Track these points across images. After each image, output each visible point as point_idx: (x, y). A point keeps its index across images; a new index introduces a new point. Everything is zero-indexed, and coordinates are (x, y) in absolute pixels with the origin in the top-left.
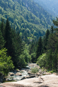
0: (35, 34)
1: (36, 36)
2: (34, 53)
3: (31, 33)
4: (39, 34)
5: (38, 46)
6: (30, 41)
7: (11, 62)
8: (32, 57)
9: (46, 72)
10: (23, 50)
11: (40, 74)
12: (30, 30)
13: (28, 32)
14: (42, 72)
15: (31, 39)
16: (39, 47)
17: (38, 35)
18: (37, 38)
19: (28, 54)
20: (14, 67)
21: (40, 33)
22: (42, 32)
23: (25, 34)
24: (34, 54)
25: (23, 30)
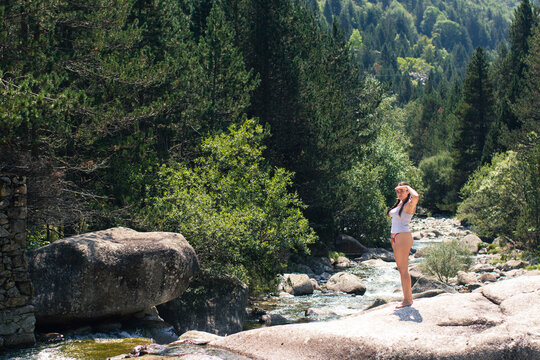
0: (447, 39)
1: (449, 48)
2: (444, 155)
3: (419, 31)
4: (468, 36)
5: (463, 106)
6: (415, 83)
7: (290, 206)
8: (429, 176)
9: (518, 267)
10: (372, 137)
11: (483, 281)
12: (409, 16)
13: (401, 25)
14: (491, 271)
15: (417, 69)
16: (469, 117)
17: (464, 42)
18: (460, 58)
19: (400, 156)
20: (311, 238)
21: (474, 27)
22: (486, 24)
23: (383, 38)
24: (442, 159)
25: (371, 14)
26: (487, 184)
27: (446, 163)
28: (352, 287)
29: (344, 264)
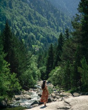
0: (42, 41)
1: (43, 43)
2: (44, 67)
3: (36, 39)
4: (47, 40)
5: (48, 56)
6: (36, 50)
7: (16, 81)
9: (63, 92)
10: (30, 64)
11: (56, 95)
12: (34, 36)
13: (33, 38)
14: (57, 93)
15: (37, 48)
16: (49, 59)
17: (46, 42)
18: (45, 45)
20: (21, 88)
22: (51, 38)
23: (29, 41)
25: (26, 35)
26: (55, 74)
27: (44, 68)
28: (28, 98)
29: (25, 92)
